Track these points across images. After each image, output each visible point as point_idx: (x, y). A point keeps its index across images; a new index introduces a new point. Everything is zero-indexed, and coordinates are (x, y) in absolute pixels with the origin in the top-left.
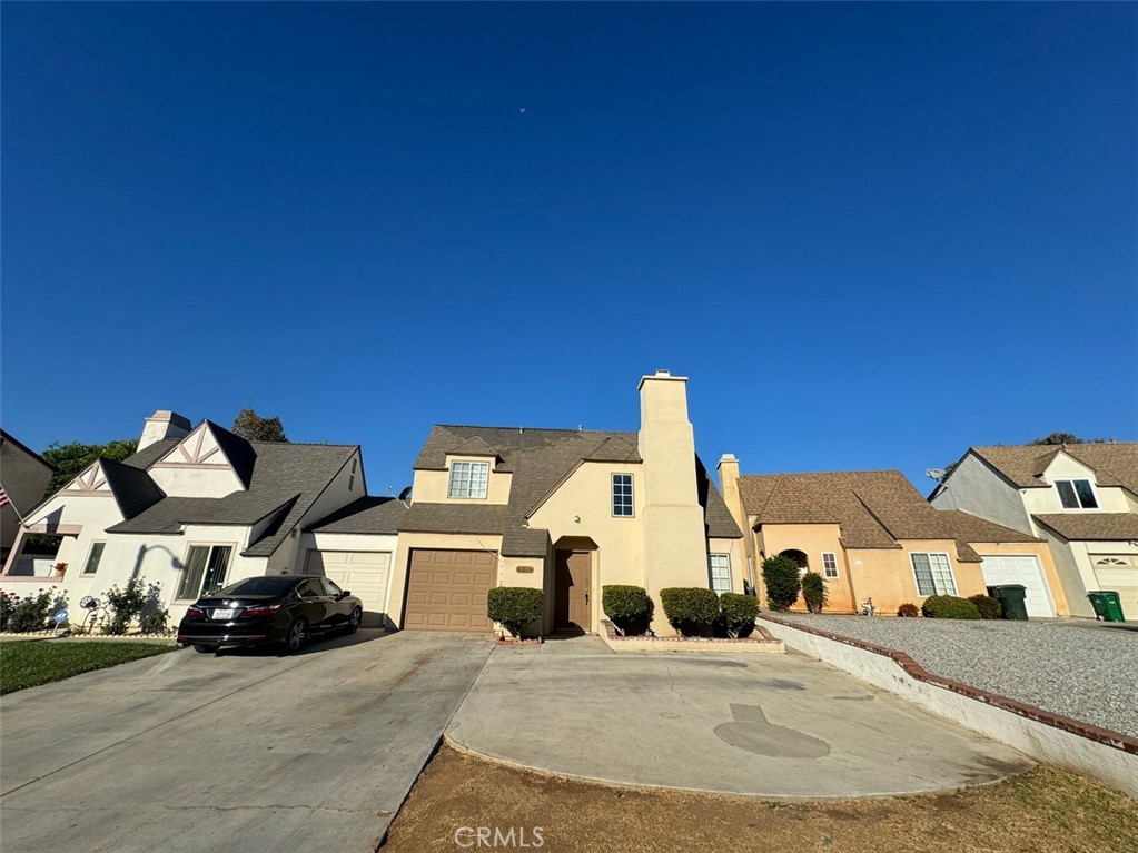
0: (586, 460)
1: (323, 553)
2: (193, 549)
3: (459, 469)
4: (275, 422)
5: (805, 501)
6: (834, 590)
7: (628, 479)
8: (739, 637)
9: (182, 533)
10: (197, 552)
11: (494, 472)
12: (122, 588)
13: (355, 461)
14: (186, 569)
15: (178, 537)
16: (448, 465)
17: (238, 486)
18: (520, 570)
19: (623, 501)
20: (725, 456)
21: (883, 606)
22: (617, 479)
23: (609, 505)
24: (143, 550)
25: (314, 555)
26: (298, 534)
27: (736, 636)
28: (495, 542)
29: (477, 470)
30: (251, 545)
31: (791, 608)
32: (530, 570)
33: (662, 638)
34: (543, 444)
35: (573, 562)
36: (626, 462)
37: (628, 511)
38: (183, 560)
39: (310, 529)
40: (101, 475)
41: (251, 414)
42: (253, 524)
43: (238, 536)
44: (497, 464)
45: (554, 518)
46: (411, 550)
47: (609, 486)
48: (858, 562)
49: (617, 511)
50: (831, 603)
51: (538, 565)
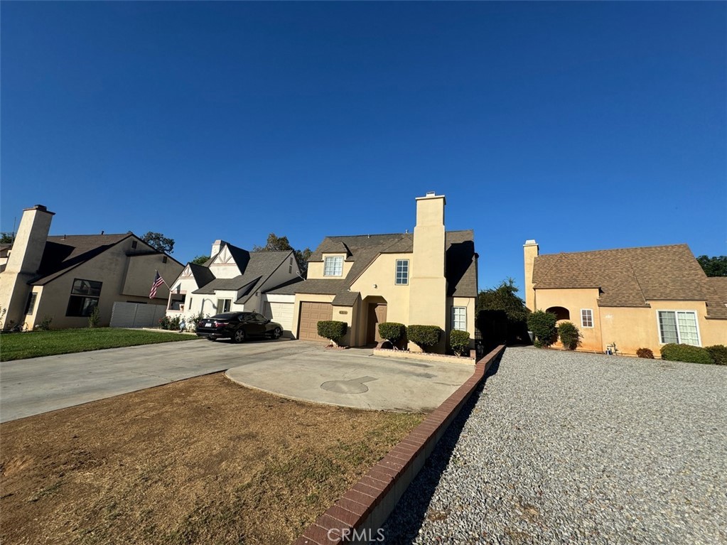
0: (382, 253)
1: (271, 304)
2: (219, 300)
3: (329, 261)
4: (284, 239)
5: (574, 272)
6: (586, 336)
7: (406, 263)
8: (461, 356)
9: (215, 294)
10: (220, 301)
11: (346, 261)
12: (197, 316)
13: (292, 258)
14: (217, 309)
15: (213, 295)
16: (323, 259)
17: (239, 273)
18: (341, 312)
19: (402, 275)
20: (528, 242)
21: (625, 348)
22: (399, 263)
23: (393, 277)
24: (204, 301)
25: (266, 305)
26: (259, 294)
27: (459, 355)
28: (330, 298)
29: (338, 260)
30: (238, 299)
31: (552, 346)
32: (346, 313)
33: (414, 352)
34: (378, 244)
35: (378, 310)
36: (405, 253)
37: (405, 281)
38: (216, 305)
39: (264, 292)
40: (190, 270)
41: (273, 236)
42: (237, 290)
43: (233, 295)
44: (347, 257)
45: (364, 287)
46: (301, 302)
47: (394, 267)
48: (609, 317)
49: (398, 281)
50: (585, 345)
51: (350, 310)
